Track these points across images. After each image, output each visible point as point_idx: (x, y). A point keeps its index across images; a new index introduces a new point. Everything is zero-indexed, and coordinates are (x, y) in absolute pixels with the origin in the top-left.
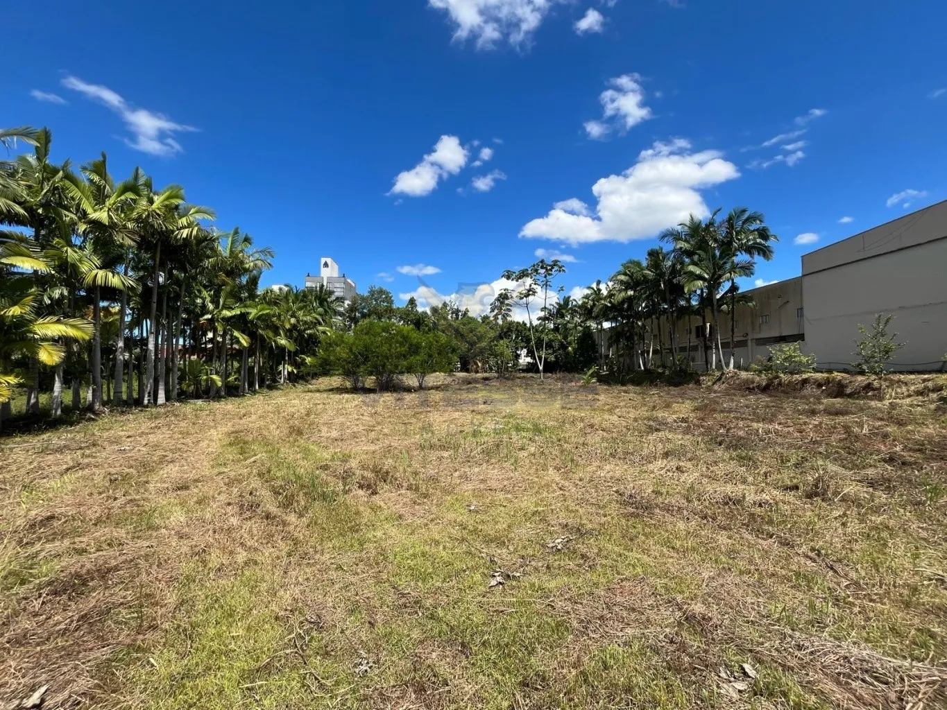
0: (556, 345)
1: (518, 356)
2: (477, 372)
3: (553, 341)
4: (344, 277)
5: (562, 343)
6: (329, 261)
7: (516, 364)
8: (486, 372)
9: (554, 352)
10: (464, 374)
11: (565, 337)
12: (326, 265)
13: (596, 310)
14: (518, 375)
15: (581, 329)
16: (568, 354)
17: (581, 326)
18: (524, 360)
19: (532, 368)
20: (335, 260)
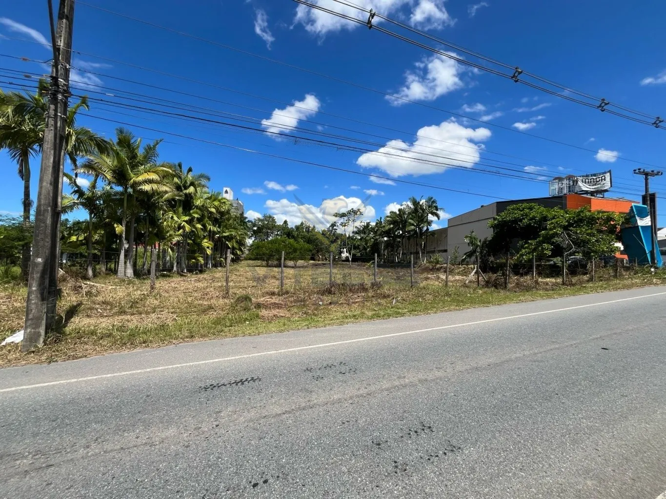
0: (361, 247)
1: (341, 252)
2: (319, 261)
3: (359, 245)
4: (237, 200)
5: (364, 246)
6: (228, 190)
7: (340, 257)
8: (323, 261)
9: (360, 251)
10: (312, 262)
11: (366, 244)
12: (226, 192)
13: (379, 232)
14: (340, 263)
15: (373, 240)
16: (366, 253)
17: (373, 239)
18: (345, 255)
19: (347, 260)
20: (232, 189)
